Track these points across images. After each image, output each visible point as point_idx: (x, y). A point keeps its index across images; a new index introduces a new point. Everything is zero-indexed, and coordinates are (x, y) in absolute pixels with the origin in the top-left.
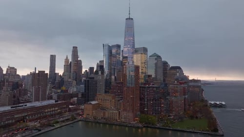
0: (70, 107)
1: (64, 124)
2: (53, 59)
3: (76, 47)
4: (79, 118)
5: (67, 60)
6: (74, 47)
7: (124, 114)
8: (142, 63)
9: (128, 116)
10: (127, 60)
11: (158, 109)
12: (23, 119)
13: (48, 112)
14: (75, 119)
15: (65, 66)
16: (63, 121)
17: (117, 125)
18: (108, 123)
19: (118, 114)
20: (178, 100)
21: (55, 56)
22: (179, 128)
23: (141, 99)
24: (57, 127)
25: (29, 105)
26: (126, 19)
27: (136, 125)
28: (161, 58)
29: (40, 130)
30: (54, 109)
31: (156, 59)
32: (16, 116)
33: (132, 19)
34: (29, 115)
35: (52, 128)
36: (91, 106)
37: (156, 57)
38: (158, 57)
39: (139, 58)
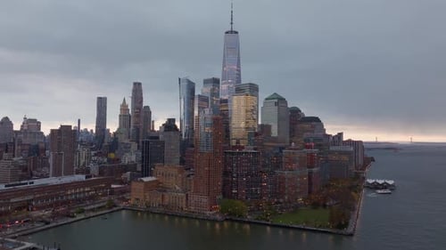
0: (113, 186)
1: (92, 214)
2: (102, 104)
3: (140, 84)
4: (123, 204)
5: (124, 107)
6: (135, 84)
7: (194, 198)
8: (247, 111)
9: (201, 203)
10: (227, 106)
11: (256, 190)
12: (26, 206)
13: (71, 195)
14: (115, 206)
15: (120, 116)
16: (93, 210)
17: (181, 217)
18: (169, 213)
19: (185, 198)
20: (294, 175)
21: (105, 99)
22: (281, 222)
23: (226, 173)
24: (78, 218)
25: (37, 182)
26: (227, 33)
27: (212, 217)
28: (286, 102)
29: (47, 223)
30: (82, 190)
31: (276, 104)
32: (12, 200)
33: (236, 33)
34: (36, 200)
35: (71, 220)
36: (142, 184)
37: (276, 100)
38: (280, 101)
39: (242, 103)
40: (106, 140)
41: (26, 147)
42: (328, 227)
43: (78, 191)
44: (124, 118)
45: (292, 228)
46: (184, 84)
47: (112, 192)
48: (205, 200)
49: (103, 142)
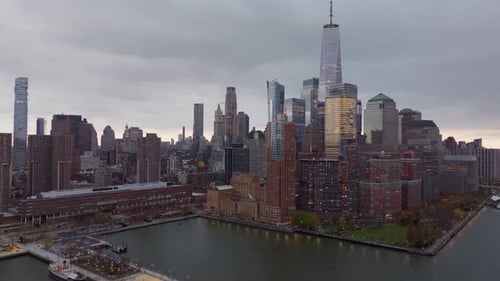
0: (194, 194)
3: (233, 89)
4: (199, 212)
5: (218, 112)
6: (228, 89)
8: (342, 115)
9: (272, 213)
10: (324, 110)
12: (110, 209)
13: (152, 201)
14: (191, 213)
15: (215, 123)
16: (169, 216)
17: (251, 227)
18: (240, 223)
19: (256, 209)
21: (202, 105)
24: (153, 222)
25: (121, 188)
26: (325, 27)
27: (281, 229)
28: (394, 104)
29: (124, 226)
30: (163, 197)
31: (381, 106)
32: (99, 204)
33: (337, 26)
34: (121, 204)
35: (146, 224)
37: (381, 102)
38: (386, 103)
39: (337, 106)
40: (200, 148)
41: (127, 155)
42: (404, 245)
43: (159, 197)
44: (218, 125)
45: (366, 244)
46: (272, 88)
47: (194, 199)
48: (276, 211)
49: (198, 150)
